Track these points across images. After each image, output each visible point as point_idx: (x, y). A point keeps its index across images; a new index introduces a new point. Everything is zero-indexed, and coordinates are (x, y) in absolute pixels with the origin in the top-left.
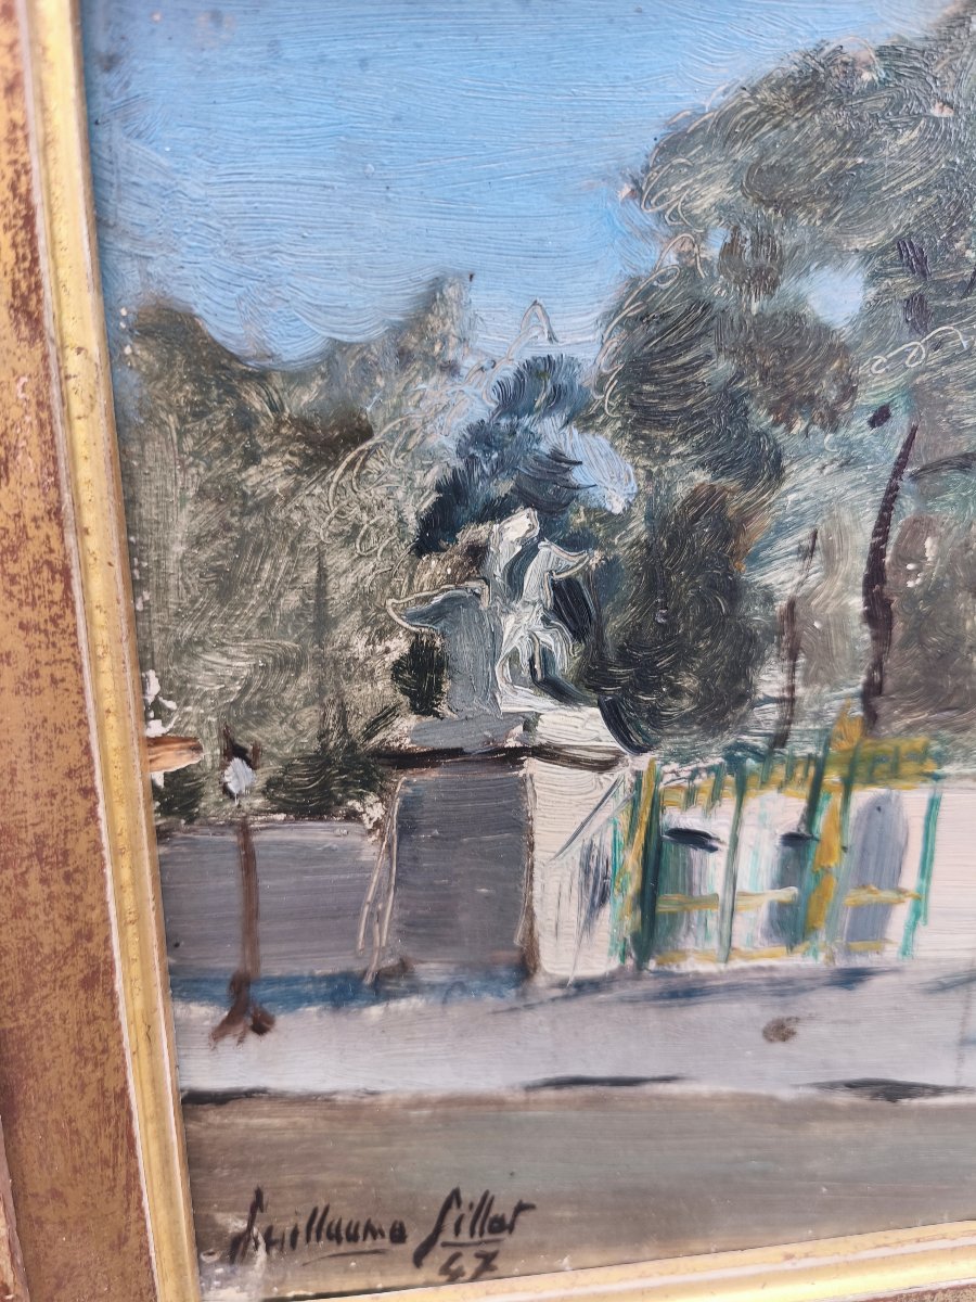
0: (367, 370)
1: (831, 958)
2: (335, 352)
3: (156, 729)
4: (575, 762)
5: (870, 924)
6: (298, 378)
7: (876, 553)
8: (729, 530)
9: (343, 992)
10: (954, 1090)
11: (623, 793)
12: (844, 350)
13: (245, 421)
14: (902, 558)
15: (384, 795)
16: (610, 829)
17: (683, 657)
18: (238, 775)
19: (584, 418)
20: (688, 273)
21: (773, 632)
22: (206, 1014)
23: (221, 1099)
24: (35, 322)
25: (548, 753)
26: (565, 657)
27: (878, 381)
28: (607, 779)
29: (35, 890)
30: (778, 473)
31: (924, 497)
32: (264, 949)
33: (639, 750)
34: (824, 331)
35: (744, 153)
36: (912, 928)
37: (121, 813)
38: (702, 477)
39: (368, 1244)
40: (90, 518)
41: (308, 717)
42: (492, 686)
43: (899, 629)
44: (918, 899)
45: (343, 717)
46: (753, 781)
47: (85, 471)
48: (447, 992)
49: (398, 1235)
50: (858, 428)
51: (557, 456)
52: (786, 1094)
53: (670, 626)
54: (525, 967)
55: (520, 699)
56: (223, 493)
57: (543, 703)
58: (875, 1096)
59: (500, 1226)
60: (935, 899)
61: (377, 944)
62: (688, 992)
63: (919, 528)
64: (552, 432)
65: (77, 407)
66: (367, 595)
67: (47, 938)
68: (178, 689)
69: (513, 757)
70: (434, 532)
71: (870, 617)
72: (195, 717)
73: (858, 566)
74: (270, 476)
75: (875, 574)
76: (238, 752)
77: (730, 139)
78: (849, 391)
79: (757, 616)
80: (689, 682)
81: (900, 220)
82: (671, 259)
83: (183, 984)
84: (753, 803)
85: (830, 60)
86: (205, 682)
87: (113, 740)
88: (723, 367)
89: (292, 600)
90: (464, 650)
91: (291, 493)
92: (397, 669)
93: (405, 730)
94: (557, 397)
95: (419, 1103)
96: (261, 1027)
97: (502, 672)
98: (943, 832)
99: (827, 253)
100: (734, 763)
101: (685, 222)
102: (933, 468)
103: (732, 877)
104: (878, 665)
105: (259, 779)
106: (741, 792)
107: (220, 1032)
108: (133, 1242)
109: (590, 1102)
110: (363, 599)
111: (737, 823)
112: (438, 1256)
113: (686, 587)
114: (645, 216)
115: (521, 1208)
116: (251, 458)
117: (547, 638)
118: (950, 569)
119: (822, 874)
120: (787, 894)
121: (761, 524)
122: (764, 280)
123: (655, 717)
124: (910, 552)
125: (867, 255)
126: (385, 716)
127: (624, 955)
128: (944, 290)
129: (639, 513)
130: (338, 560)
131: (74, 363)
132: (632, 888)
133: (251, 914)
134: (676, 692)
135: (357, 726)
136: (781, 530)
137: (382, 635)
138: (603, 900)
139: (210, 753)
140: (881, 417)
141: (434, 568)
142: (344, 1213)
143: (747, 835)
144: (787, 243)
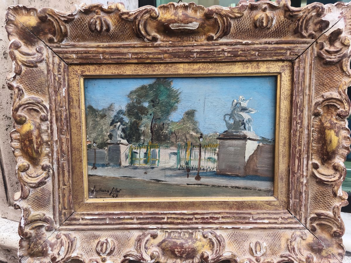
0: (106, 111)
1: (150, 166)
2: (103, 109)
3: (88, 140)
4: (124, 145)
5: (154, 162)
6: (100, 111)
7: (151, 127)
8: (137, 124)
9: (103, 166)
10: (165, 181)
11: (129, 148)
12: (147, 109)
13: (96, 115)
14: (154, 127)
15: (107, 147)
16: (128, 152)
17: (134, 136)
18: (94, 145)
19: (124, 115)
20: (133, 103)
21: (142, 134)
22: (91, 167)
23: (92, 175)
24: (80, 108)
25: (122, 144)
26: (123, 135)
27: (150, 112)
28: (127, 146)
29: (77, 153)
30: (142, 119)
31: (155, 122)
32: (96, 161)
33: (130, 144)
34: (145, 107)
35: (137, 93)
36: (158, 163)
37: (84, 147)
38: (135, 120)
39: (105, 192)
40: (83, 122)
41: (101, 140)
42: (117, 138)
43: (154, 133)
44: (159, 160)
45: (104, 139)
46: (141, 147)
47: (83, 119)
48: (113, 166)
49: (108, 192)
50: (149, 116)
51: (122, 118)
52: (147, 180)
53: (133, 133)
54: (120, 164)
55: (119, 139)
56: (94, 120)
57: (121, 139)
58: (156, 181)
59: (118, 192)
60: (160, 160)
61: (107, 161)
62: (136, 168)
63: (155, 124)
64: (121, 116)
65: (82, 114)
66: (106, 129)
67: (77, 157)
68: (90, 137)
69: (119, 144)
70: (112, 124)
71: (151, 132)
72: (91, 139)
73: (149, 127)
74: (98, 119)
75: (151, 128)
76: (95, 143)
77: (136, 92)
78: (148, 112)
79: (140, 132)
80: (134, 138)
81: (151, 99)
82: (131, 102)
83: (89, 164)
84: (141, 149)
85: (144, 86)
86: (92, 136)
87: (84, 140)
88: (136, 110)
89: (100, 129)
90: (114, 134)
91: (100, 121)
92: (108, 136)
93: (109, 141)
94: (122, 113)
95: (111, 178)
96: (96, 169)
97: (118, 136)
98: (161, 153)
99: (145, 101)
100: (139, 146)
101: (132, 99)
102: (156, 119)
103: (140, 156)
104: (152, 137)
105: (96, 145)
106: (140, 148)
107: (92, 169)
108: (82, 187)
109: (127, 179)
110: (106, 130)
111: (140, 151)
112: (112, 194)
113: (134, 129)
114: (129, 99)
115: (120, 190)
116: (97, 118)
117: (121, 133)
118: (158, 128)
119: (149, 157)
120: (145, 159)
121: (140, 124)
122: (139, 103)
123: (131, 141)
124: (154, 126)
125: (148, 101)
126: (107, 140)
127: (130, 164)
128: (156, 104)
129: (129, 122)
130: (103, 126)
131: (82, 111)
132: (130, 157)
133: (95, 158)
134: (133, 139)
135: (105, 141)
136: (142, 124)
137: (107, 133)
138: (127, 158)
139: (92, 142)
140: (151, 115)
141: (112, 127)
142: (103, 189)
143: (141, 153)
144: (141, 100)
